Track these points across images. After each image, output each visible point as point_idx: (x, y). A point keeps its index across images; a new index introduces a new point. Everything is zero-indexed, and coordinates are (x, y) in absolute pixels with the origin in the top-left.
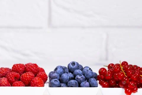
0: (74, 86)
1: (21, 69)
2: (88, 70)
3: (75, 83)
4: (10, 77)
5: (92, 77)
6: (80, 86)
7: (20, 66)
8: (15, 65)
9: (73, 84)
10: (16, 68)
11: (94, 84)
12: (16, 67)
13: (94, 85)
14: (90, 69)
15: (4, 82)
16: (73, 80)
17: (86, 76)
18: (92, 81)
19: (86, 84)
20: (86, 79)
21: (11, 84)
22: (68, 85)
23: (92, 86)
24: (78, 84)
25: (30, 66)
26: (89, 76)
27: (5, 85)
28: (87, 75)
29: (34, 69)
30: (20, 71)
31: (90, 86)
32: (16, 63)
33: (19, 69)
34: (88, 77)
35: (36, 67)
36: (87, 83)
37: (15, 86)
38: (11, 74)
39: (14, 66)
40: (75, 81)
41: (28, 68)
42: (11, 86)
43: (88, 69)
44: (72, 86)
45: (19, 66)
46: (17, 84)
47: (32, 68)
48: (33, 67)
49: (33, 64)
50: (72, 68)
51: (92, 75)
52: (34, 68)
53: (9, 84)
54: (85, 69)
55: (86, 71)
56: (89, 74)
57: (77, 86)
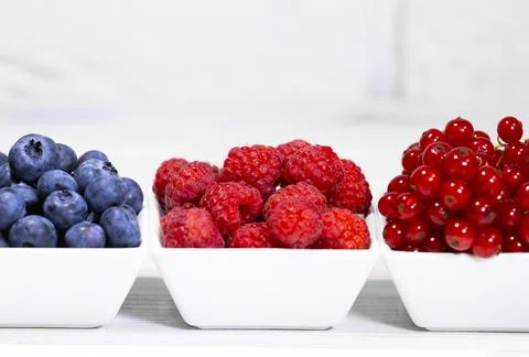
0: (37, 242)
1: (264, 169)
2: (97, 171)
3: (41, 231)
4: (219, 208)
5: (115, 205)
6: (62, 242)
7: (260, 157)
8: (237, 149)
9: (34, 236)
10: (243, 164)
11: (124, 232)
12: (240, 158)
13: (123, 240)
14: (109, 164)
15: (194, 228)
16: (35, 216)
17: (92, 200)
18: (114, 221)
19: (91, 236)
20: (89, 212)
21: (226, 238)
22: (14, 238)
23: (116, 240)
24: (54, 232)
25: (304, 155)
26: (105, 198)
27: (200, 240)
28: (95, 194)
29: (320, 167)
30: (262, 176)
31: (109, 242)
32: (241, 144)
33: (254, 168)
34: (97, 201)
35: (331, 163)
36: (96, 232)
37: (245, 246)
38: (222, 193)
39: (232, 154)
40: (45, 220)
41: (295, 162)
42: (226, 247)
43: (100, 165)
44: (31, 241)
45: (253, 154)
46: (252, 236)
47: (311, 166)
48: (316, 162)
49: (316, 148)
50: (30, 167)
51: (115, 194)
52: (320, 164)
53: (220, 236)
54: (85, 164)
55: (91, 173)
56: (102, 190)
57: (54, 243)
